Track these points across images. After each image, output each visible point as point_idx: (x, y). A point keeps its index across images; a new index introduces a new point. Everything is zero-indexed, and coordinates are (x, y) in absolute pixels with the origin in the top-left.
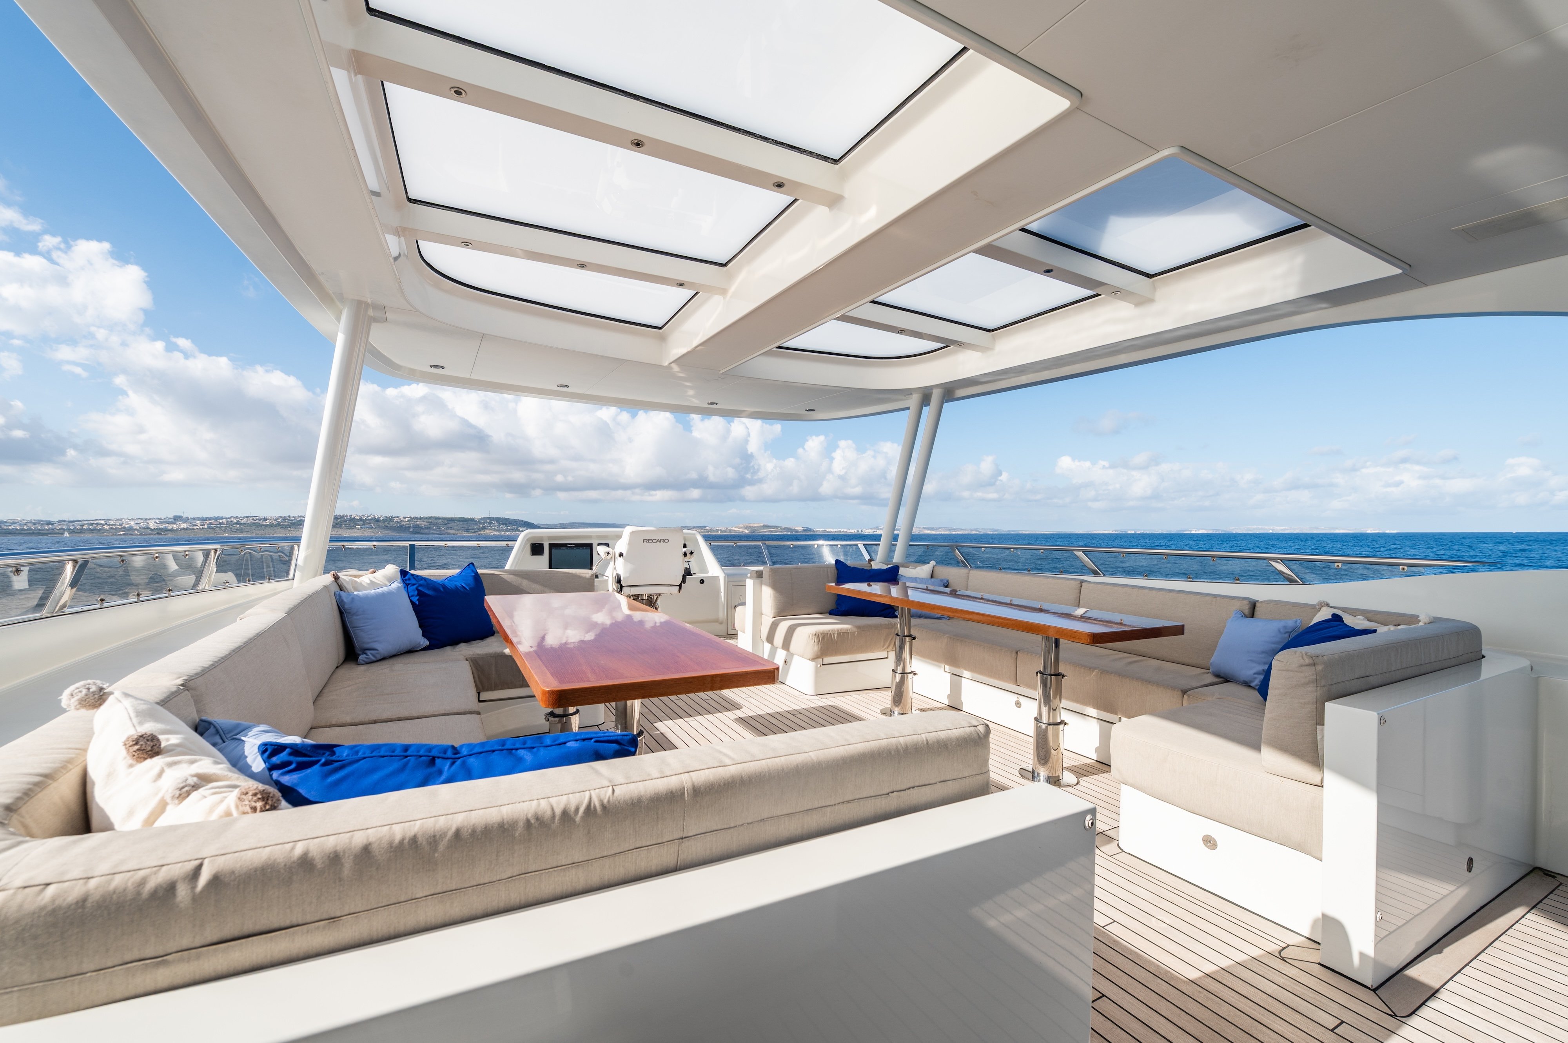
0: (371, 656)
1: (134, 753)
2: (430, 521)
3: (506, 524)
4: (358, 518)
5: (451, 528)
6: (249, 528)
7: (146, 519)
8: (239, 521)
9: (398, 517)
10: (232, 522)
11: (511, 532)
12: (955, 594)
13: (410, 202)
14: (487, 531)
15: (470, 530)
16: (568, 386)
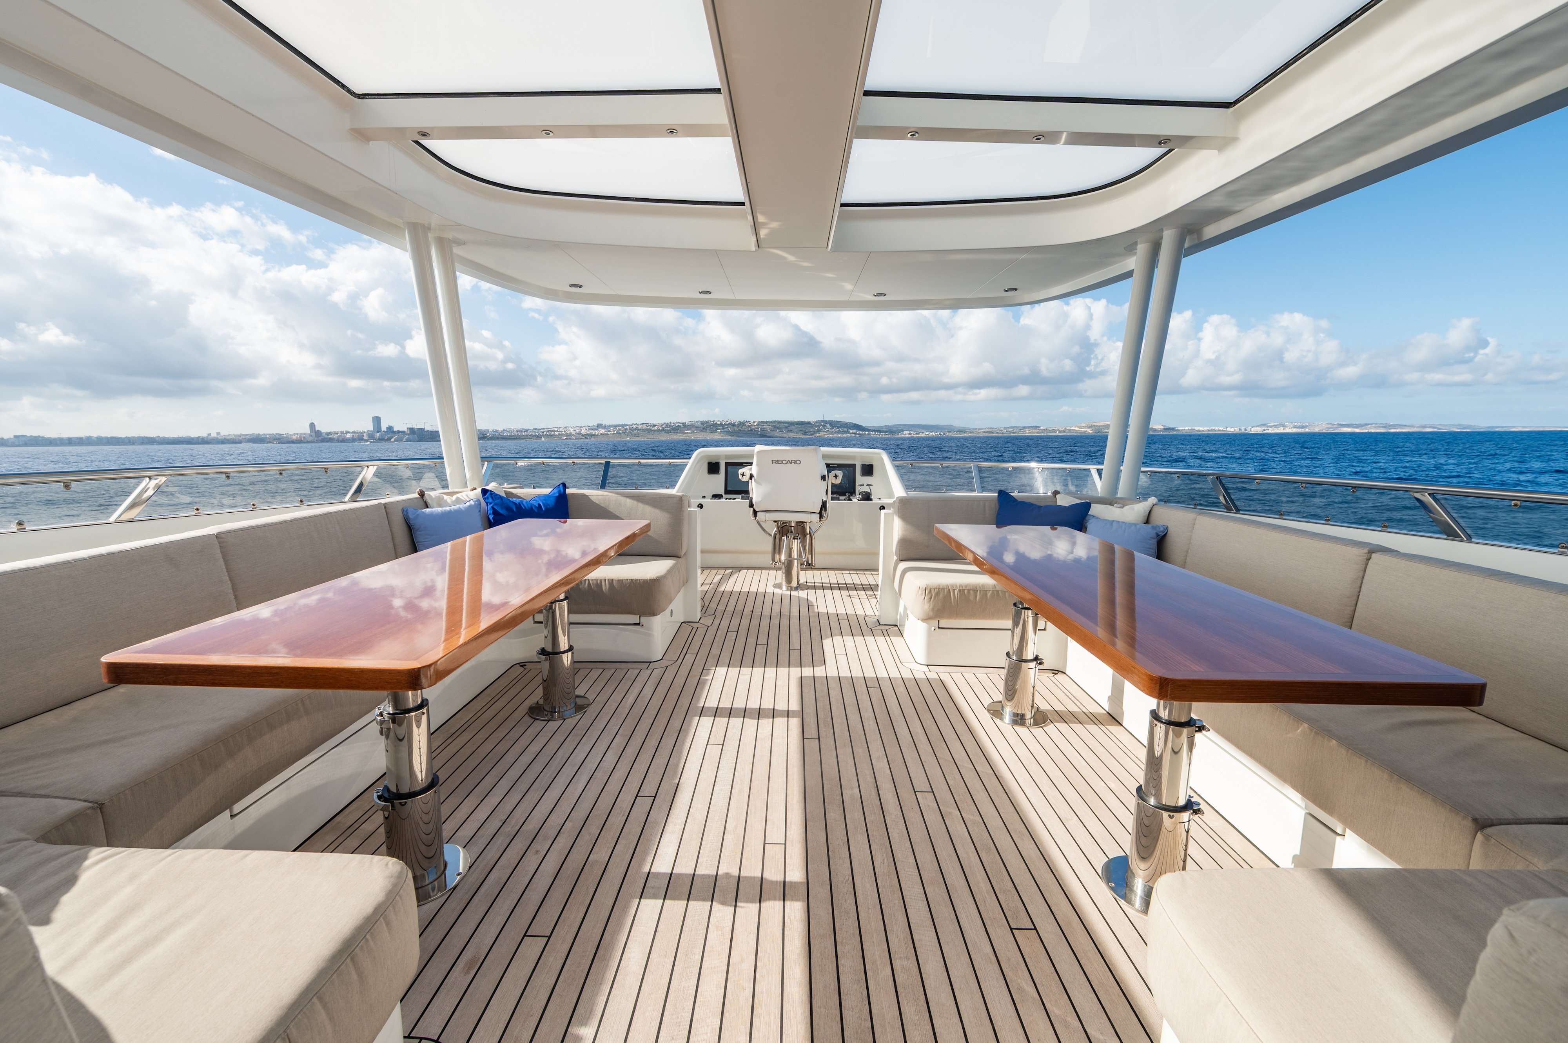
2: (774, 424)
3: (838, 427)
4: (719, 423)
5: (791, 431)
6: (643, 433)
7: (581, 427)
8: (637, 427)
9: (749, 422)
10: (632, 428)
11: (842, 434)
13: (360, 98)
14: (822, 434)
15: (807, 432)
16: (710, 293)
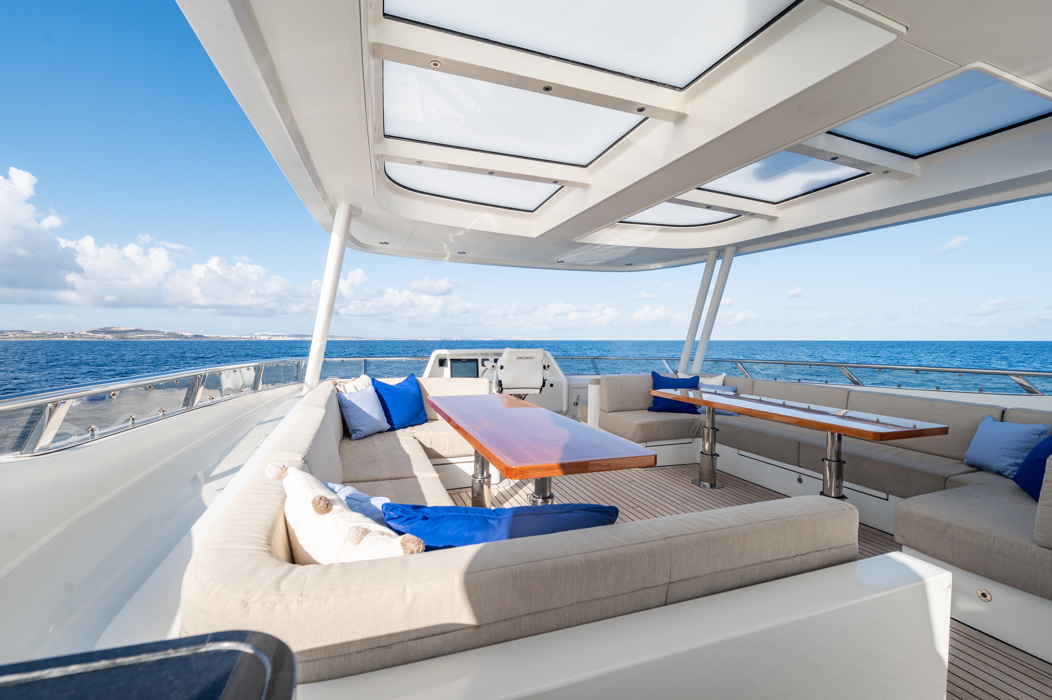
0: (359, 435)
1: (319, 509)
12: (739, 397)
13: (385, 137)
16: (465, 253)
